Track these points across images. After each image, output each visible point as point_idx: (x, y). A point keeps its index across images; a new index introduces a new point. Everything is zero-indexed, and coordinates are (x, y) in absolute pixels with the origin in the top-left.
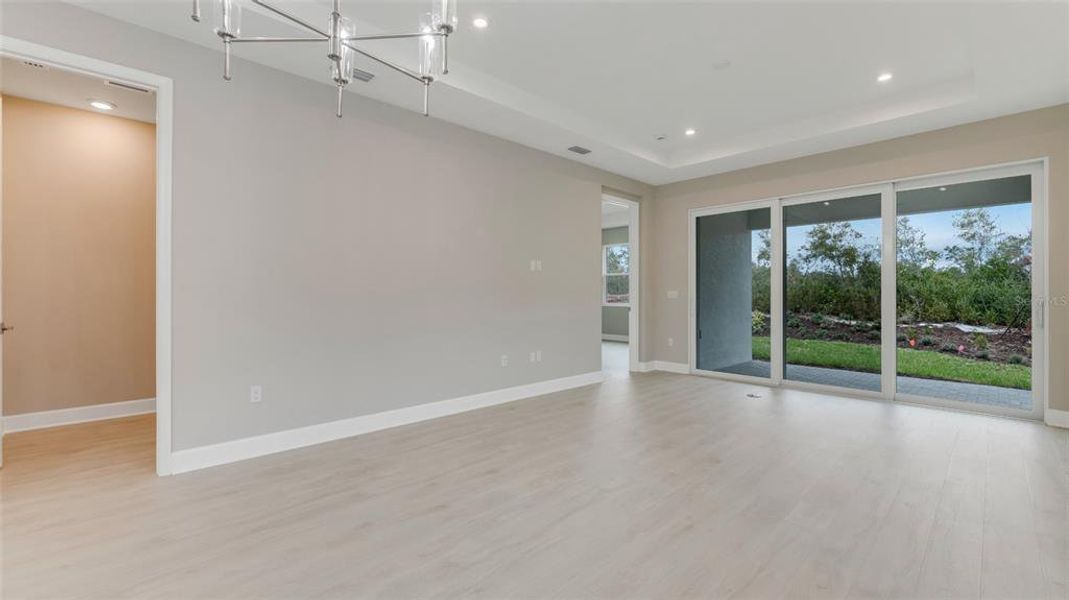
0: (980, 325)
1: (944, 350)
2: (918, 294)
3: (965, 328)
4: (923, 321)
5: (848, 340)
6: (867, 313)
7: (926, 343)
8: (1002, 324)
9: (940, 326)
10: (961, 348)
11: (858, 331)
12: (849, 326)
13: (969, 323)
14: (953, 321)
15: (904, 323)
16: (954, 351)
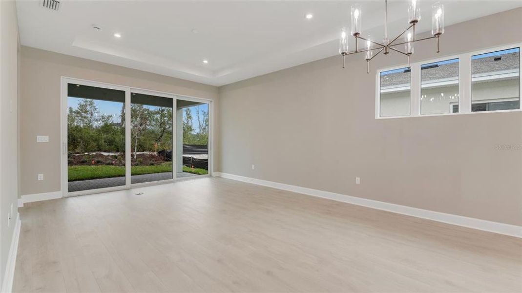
1: (109, 164)
2: (81, 138)
3: (105, 154)
4: (86, 152)
7: (98, 162)
9: (94, 153)
10: (114, 162)
13: (105, 151)
14: (98, 151)
15: (78, 153)
16: (112, 164)
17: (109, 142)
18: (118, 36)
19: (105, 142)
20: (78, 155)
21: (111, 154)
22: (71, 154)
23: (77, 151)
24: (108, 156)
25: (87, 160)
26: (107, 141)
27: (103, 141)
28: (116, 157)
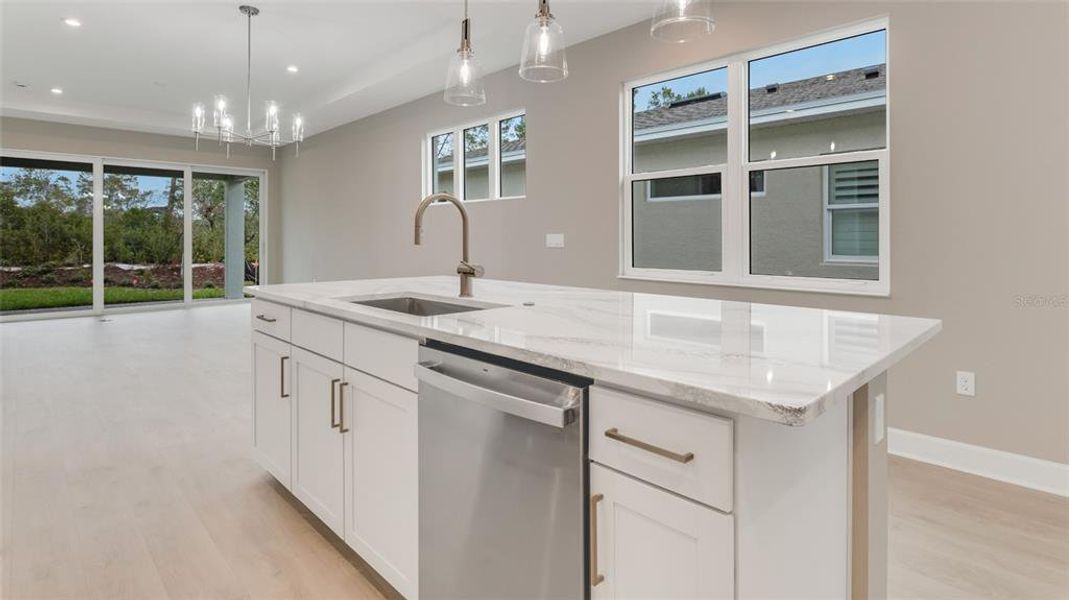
0: (134, 263)
1: (124, 285)
5: (21, 286)
6: (24, 258)
8: (152, 262)
10: (135, 282)
11: (25, 276)
12: (9, 273)
13: (125, 262)
14: (112, 261)
15: (69, 265)
16: (131, 285)
17: (135, 244)
18: (57, 91)
19: (127, 244)
20: (69, 268)
21: (136, 267)
22: (54, 266)
23: (67, 261)
24: (129, 271)
25: (84, 277)
26: (131, 242)
27: (122, 240)
28: (141, 272)
